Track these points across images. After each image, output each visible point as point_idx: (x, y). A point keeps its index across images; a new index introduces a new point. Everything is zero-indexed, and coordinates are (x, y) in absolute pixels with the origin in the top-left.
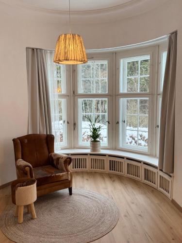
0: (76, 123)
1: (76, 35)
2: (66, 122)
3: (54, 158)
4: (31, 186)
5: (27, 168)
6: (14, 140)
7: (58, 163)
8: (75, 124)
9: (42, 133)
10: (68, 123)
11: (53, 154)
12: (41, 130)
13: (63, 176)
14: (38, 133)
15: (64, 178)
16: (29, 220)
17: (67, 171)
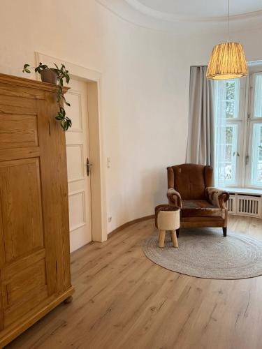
0: (249, 155)
1: (233, 44)
2: (236, 154)
3: (210, 192)
4: (173, 212)
5: (175, 197)
6: (168, 168)
7: (212, 198)
8: (247, 157)
9: (201, 163)
10: (238, 155)
11: (209, 188)
12: (201, 161)
13: (215, 212)
14: (198, 163)
15: (216, 214)
16: (170, 247)
17: (222, 207)
